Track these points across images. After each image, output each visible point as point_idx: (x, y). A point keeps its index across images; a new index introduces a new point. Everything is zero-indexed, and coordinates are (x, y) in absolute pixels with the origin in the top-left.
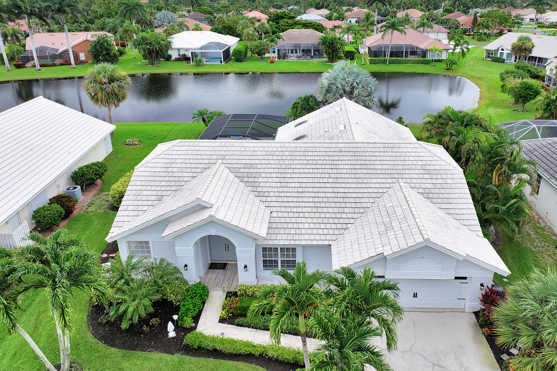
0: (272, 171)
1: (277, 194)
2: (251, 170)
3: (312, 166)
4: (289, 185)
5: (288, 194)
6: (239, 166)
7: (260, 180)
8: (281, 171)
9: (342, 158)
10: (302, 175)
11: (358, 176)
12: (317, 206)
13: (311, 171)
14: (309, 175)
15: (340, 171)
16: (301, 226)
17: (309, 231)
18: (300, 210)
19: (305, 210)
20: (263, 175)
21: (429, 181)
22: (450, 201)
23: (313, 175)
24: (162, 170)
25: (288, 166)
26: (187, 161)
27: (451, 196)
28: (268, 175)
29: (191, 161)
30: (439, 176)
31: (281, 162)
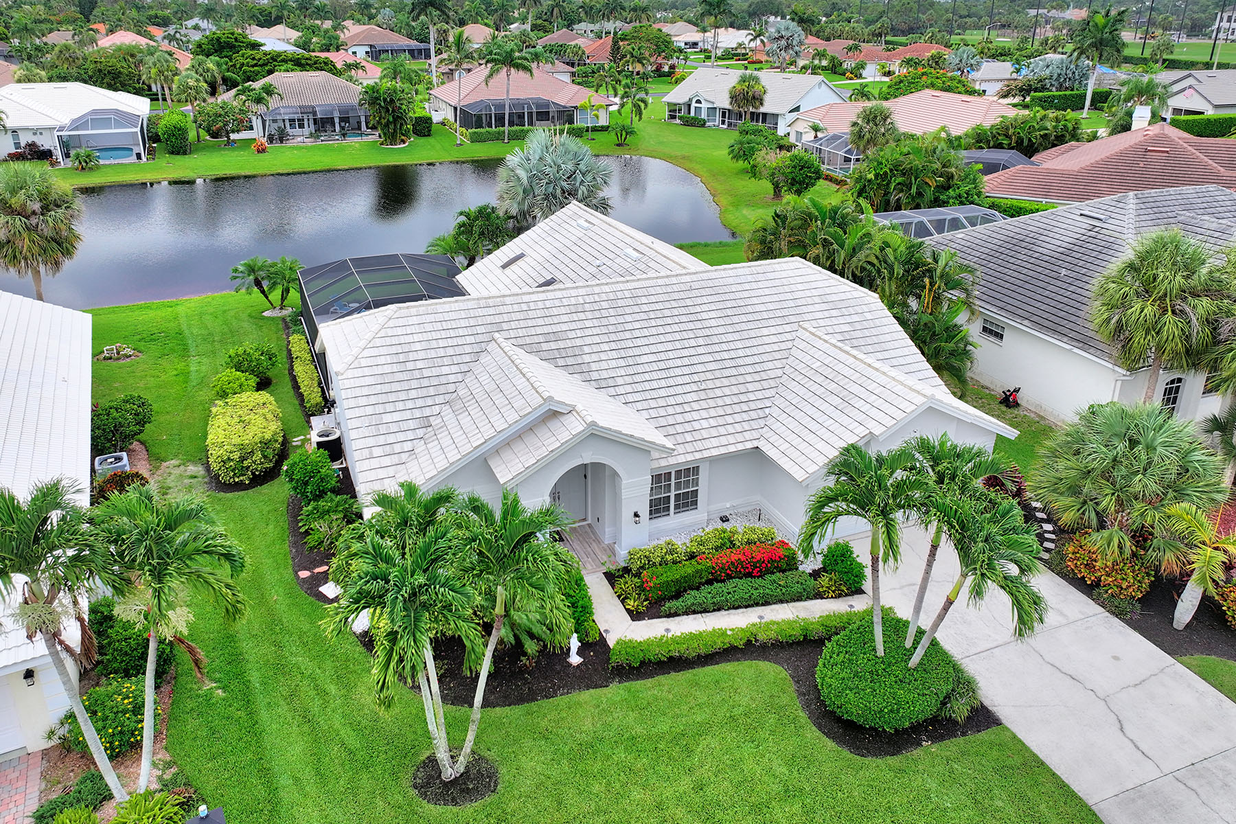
0: (596, 339)
1: (628, 379)
2: (561, 344)
3: (659, 322)
4: (639, 360)
5: (647, 377)
6: (536, 339)
7: (587, 359)
8: (613, 337)
9: (699, 301)
10: (652, 340)
11: (738, 327)
12: (702, 388)
13: (661, 330)
14: (662, 338)
15: (707, 324)
16: (696, 425)
17: (714, 432)
18: (679, 399)
19: (689, 398)
20: (587, 349)
21: (841, 320)
22: (885, 346)
23: (669, 337)
24: (395, 368)
25: (620, 328)
26: (434, 344)
27: (882, 338)
28: (595, 348)
29: (442, 343)
30: (851, 311)
31: (605, 322)
